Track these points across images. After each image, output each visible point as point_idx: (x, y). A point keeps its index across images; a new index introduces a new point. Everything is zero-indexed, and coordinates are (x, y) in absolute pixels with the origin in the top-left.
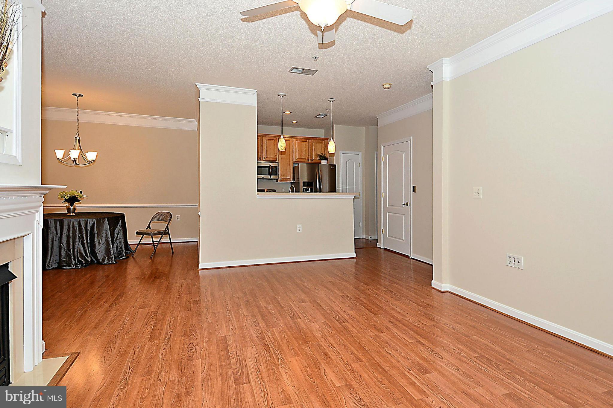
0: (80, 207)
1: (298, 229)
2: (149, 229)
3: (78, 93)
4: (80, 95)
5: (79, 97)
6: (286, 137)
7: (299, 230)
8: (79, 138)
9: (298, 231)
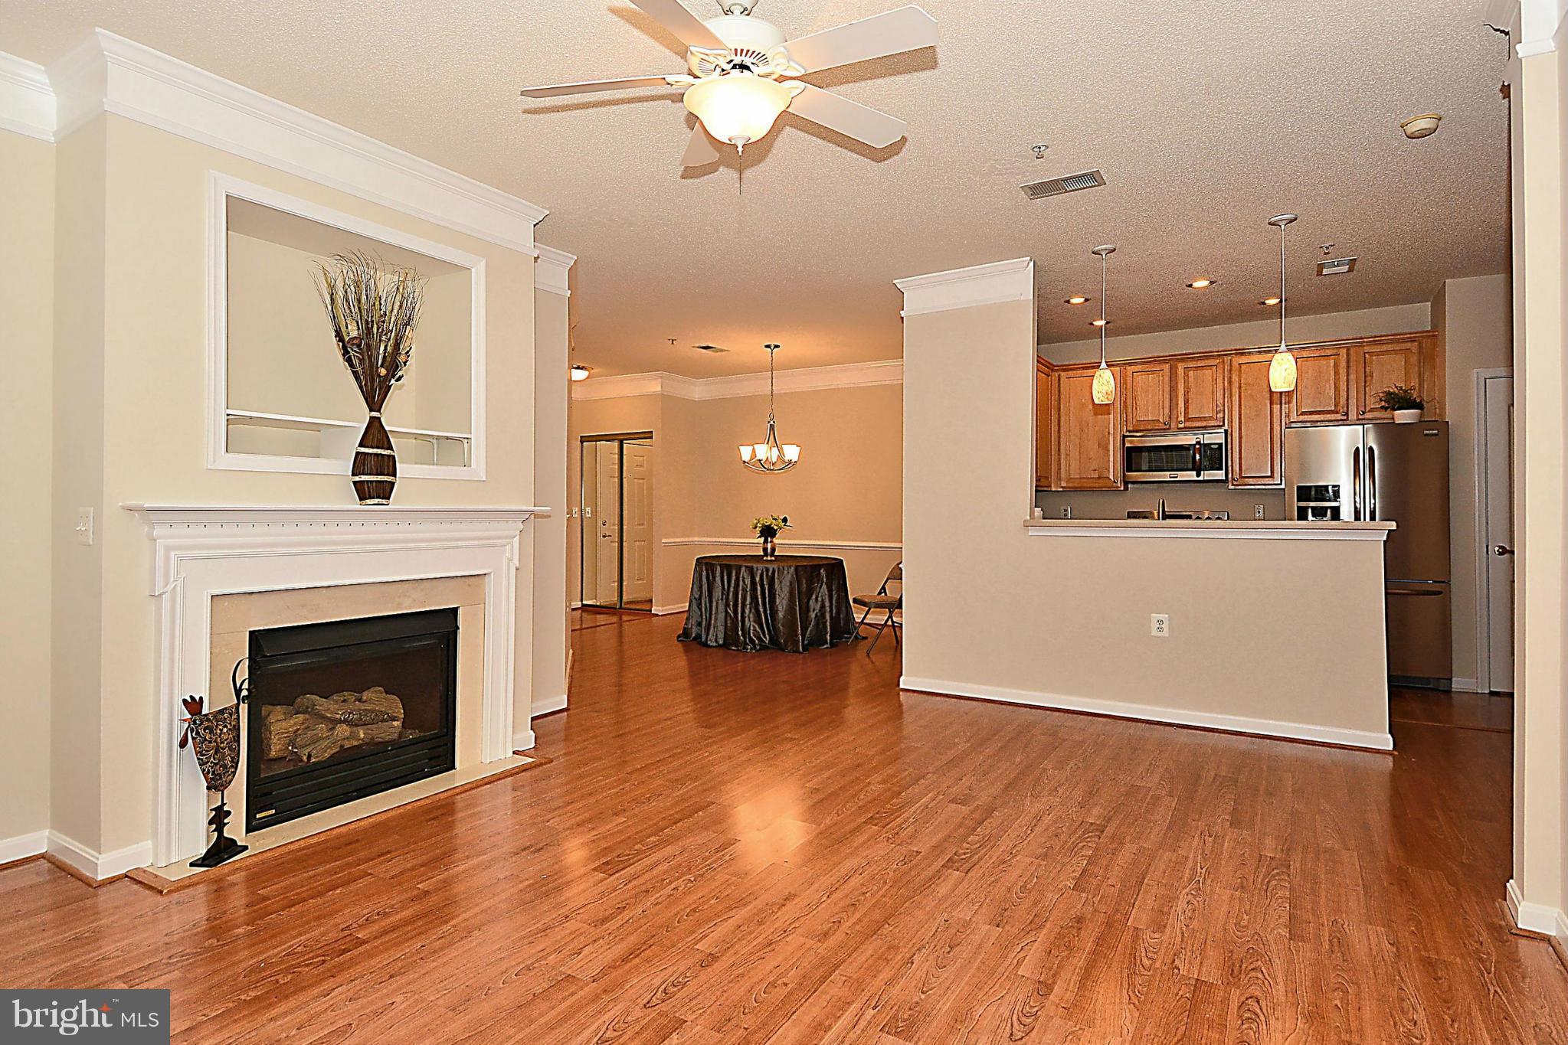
0: (784, 544)
1: (1155, 626)
2: (883, 594)
3: (773, 343)
4: (777, 346)
5: (776, 349)
6: (1113, 366)
7: (1160, 629)
8: (774, 422)
9: (1154, 632)
